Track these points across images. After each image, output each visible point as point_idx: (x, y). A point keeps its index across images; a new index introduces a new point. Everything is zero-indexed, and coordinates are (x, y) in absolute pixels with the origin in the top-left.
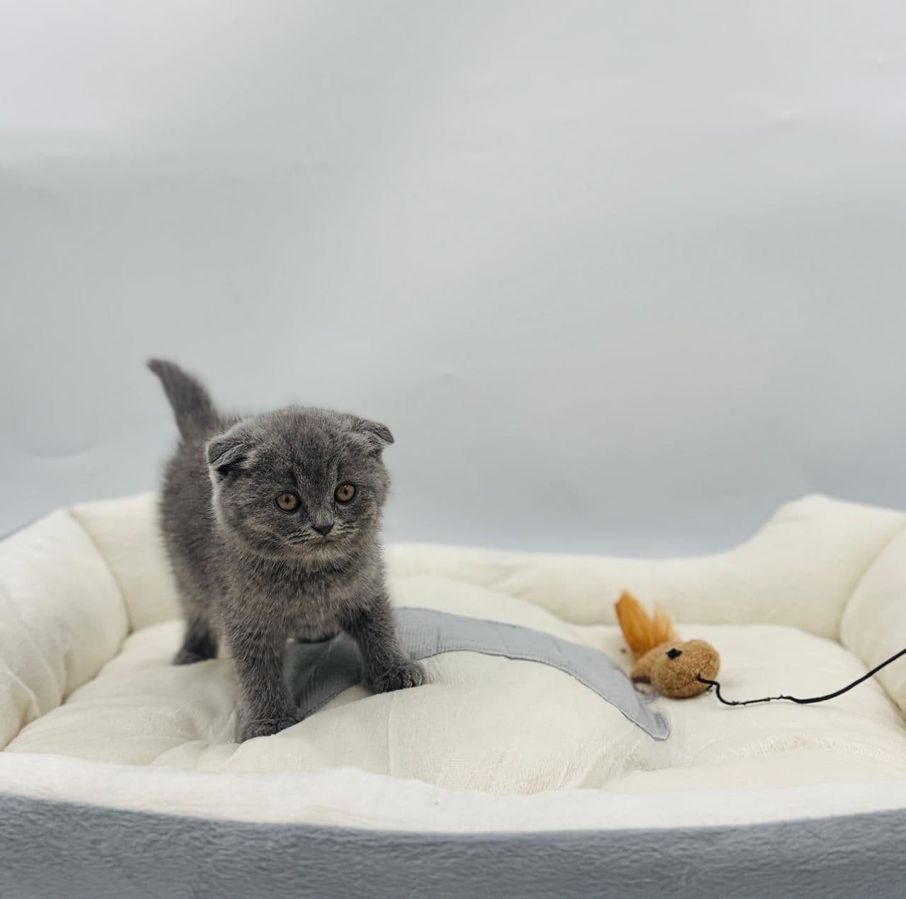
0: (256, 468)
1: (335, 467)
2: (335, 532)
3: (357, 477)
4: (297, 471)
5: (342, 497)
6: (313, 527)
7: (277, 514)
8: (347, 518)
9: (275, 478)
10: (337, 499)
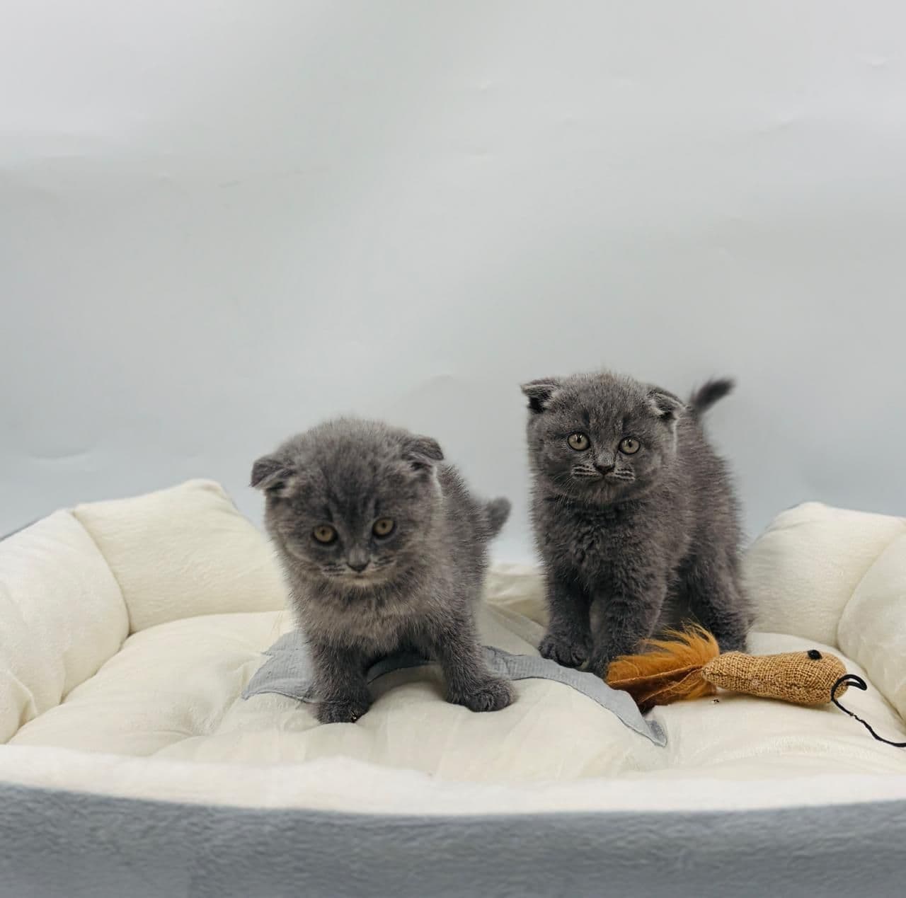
0: (297, 497)
1: (371, 505)
3: (397, 511)
4: (333, 508)
5: (380, 530)
6: (347, 563)
7: (313, 545)
8: (383, 554)
9: (313, 512)
10: (374, 533)
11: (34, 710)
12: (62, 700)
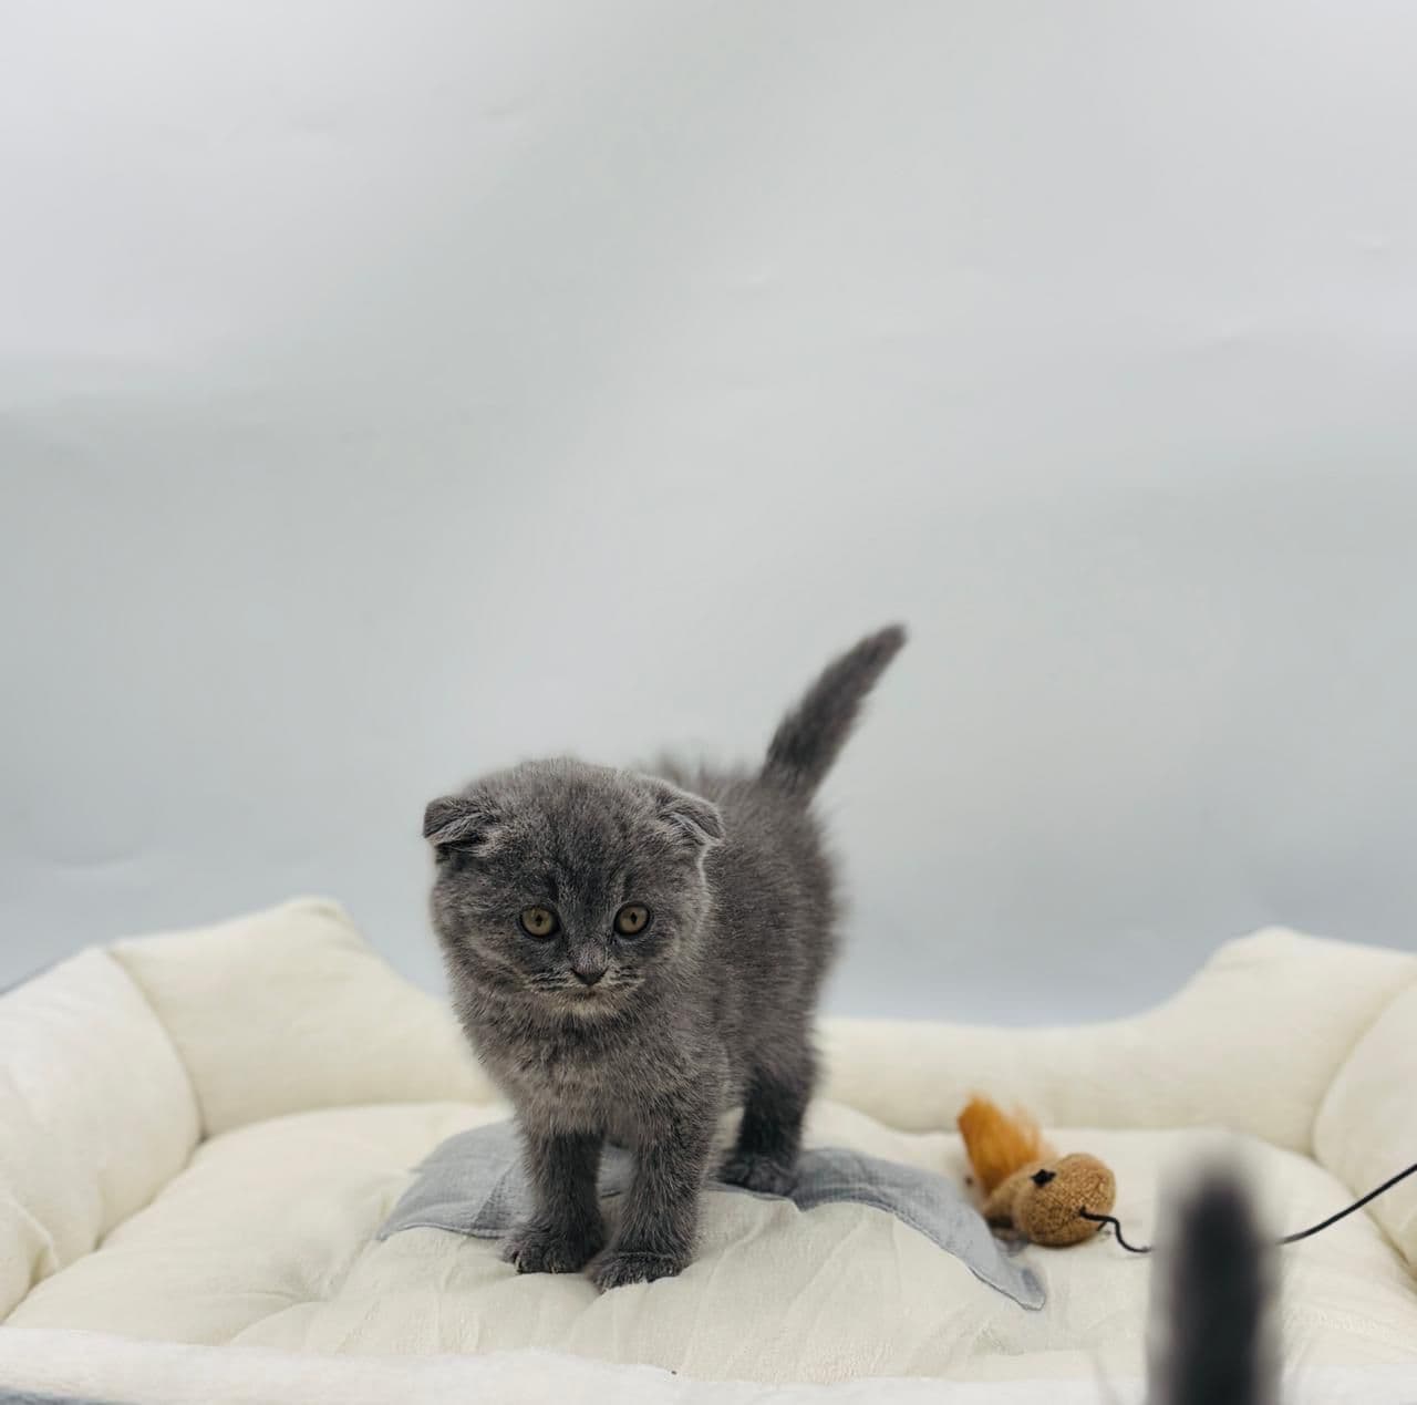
0: (497, 859)
1: (621, 877)
2: (607, 981)
3: (656, 896)
4: (561, 877)
5: (627, 925)
6: (573, 970)
7: (519, 938)
8: (627, 961)
9: (526, 884)
10: (617, 928)
11: (53, 1259)
12: (98, 1245)
